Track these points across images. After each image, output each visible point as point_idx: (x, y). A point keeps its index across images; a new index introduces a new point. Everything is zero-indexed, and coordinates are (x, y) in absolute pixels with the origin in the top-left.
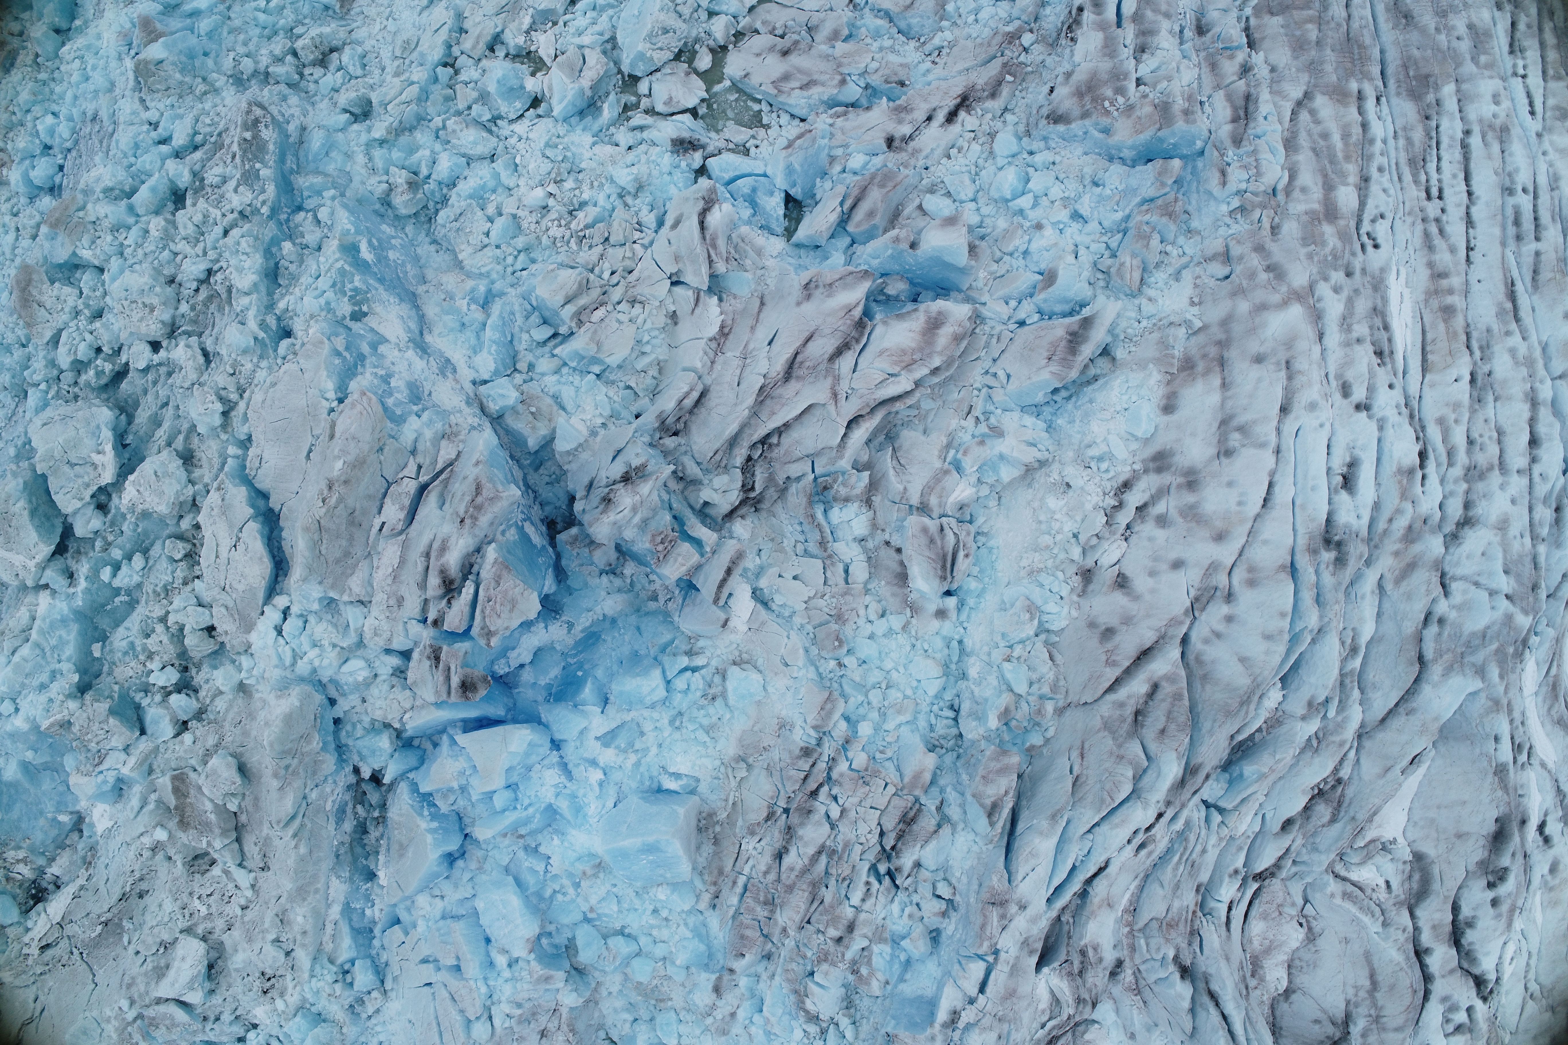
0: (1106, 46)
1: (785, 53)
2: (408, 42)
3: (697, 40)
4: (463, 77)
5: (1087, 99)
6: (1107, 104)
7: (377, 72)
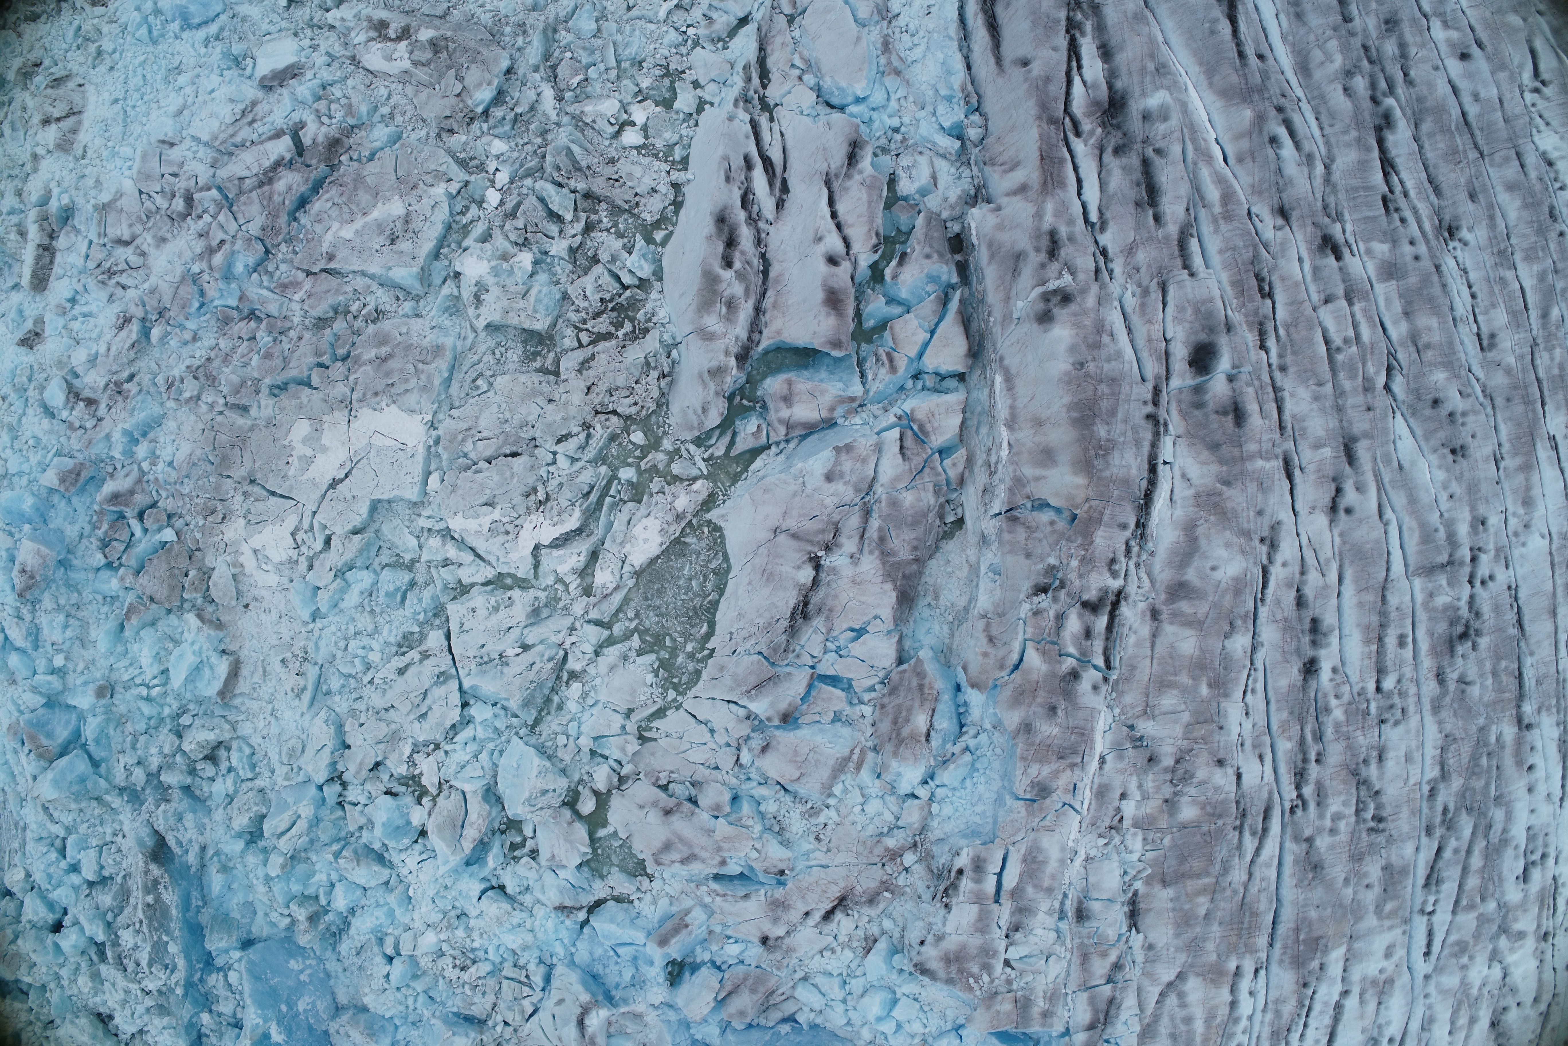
0: (980, 919)
1: (667, 812)
2: (293, 749)
3: (580, 781)
4: (352, 794)
5: (954, 969)
6: (971, 980)
7: (267, 774)
